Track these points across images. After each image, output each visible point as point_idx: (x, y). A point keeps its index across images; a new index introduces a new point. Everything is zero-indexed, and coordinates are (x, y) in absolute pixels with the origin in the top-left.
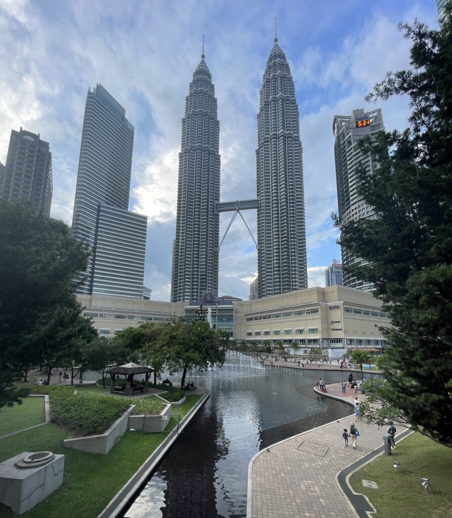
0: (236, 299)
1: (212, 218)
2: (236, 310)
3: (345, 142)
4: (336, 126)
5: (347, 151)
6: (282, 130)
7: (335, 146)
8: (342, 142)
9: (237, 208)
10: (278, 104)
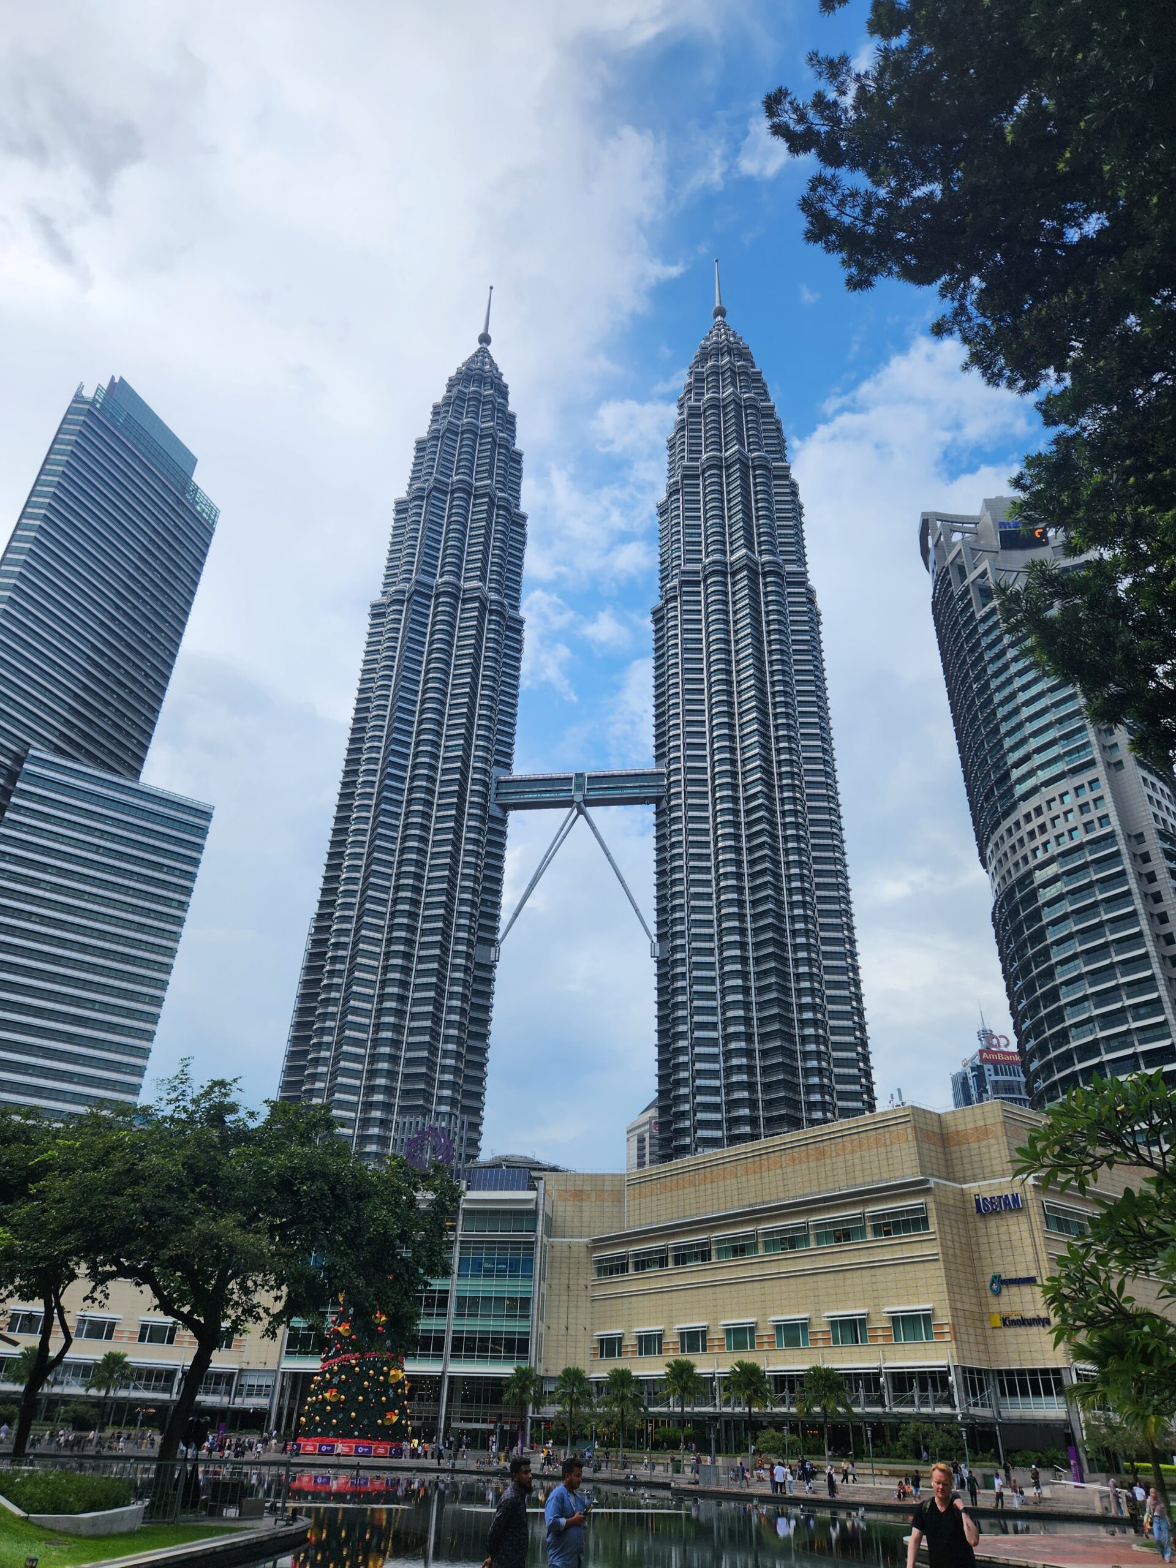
2: (549, 1220)
4: (930, 544)
5: (978, 616)
6: (744, 551)
7: (934, 605)
8: (957, 590)
9: (578, 797)
10: (728, 477)
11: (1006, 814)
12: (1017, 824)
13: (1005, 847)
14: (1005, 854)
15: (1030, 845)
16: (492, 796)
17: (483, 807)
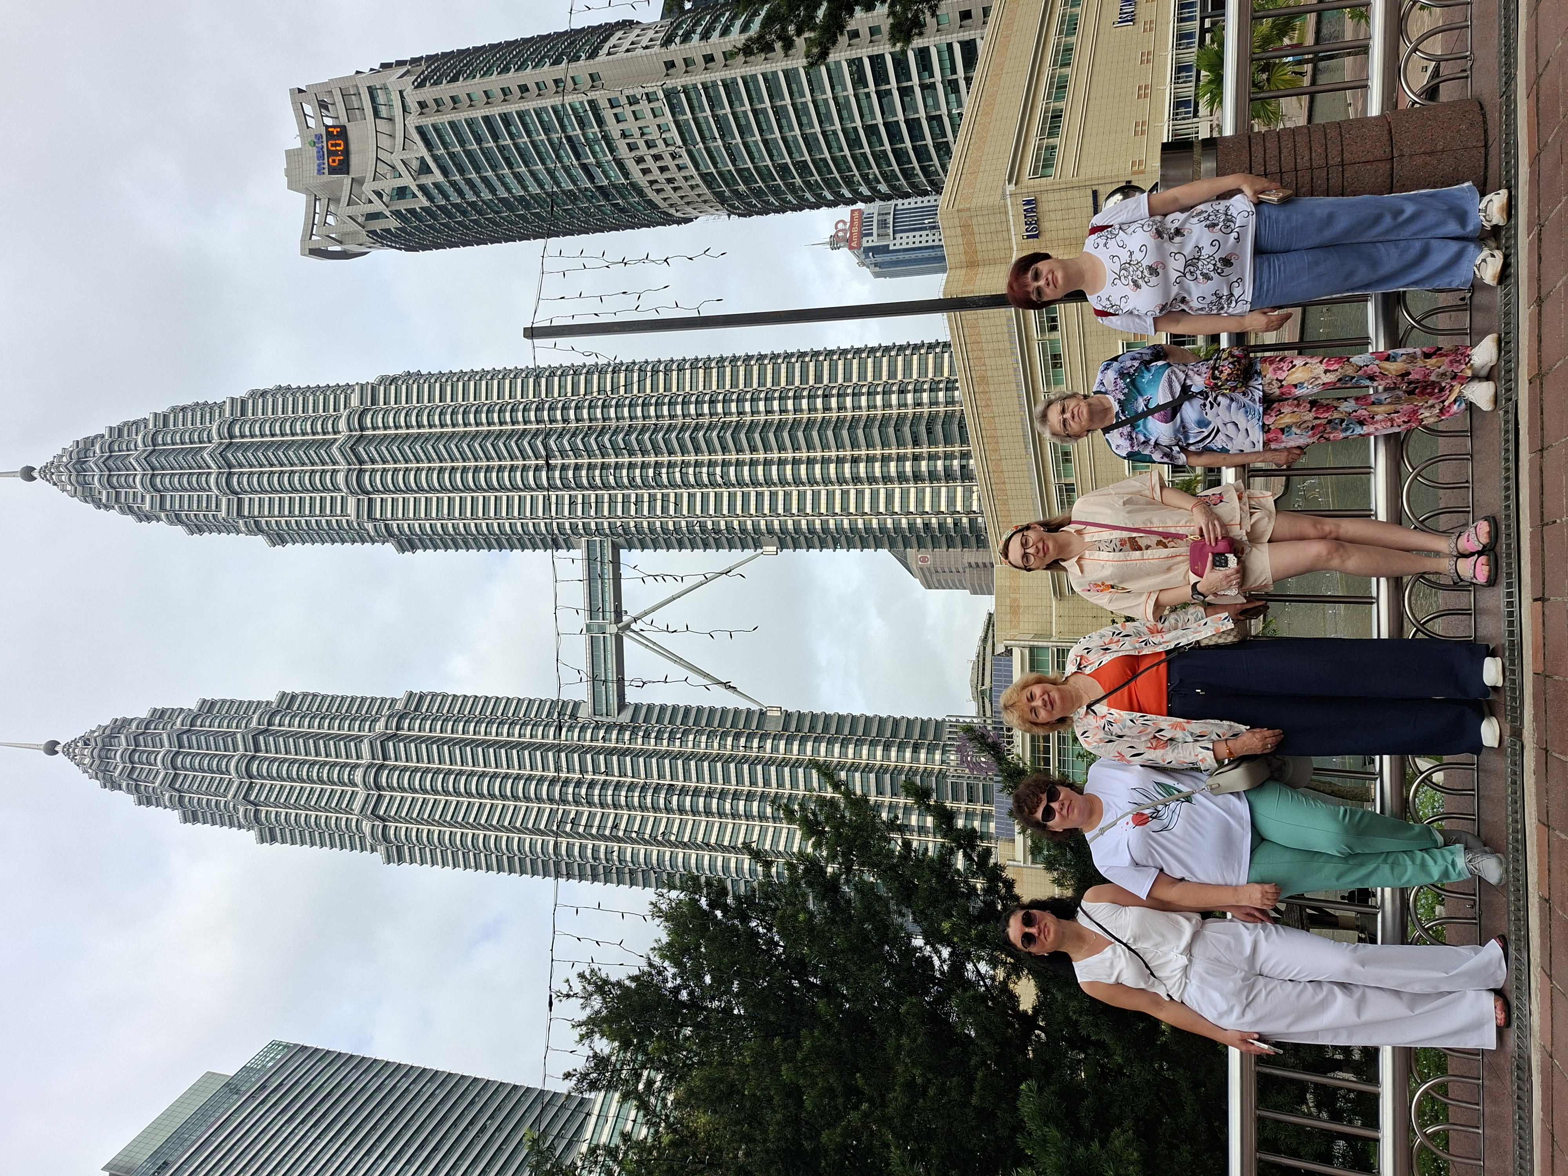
0: (985, 640)
1: (647, 735)
2: (1038, 637)
3: (397, 214)
4: (338, 248)
5: (426, 203)
6: (334, 449)
7: (409, 249)
8: (393, 224)
9: (613, 629)
10: (241, 466)
11: (640, 192)
12: (652, 183)
13: (675, 197)
14: (682, 197)
15: (673, 173)
16: (610, 719)
17: (622, 728)
